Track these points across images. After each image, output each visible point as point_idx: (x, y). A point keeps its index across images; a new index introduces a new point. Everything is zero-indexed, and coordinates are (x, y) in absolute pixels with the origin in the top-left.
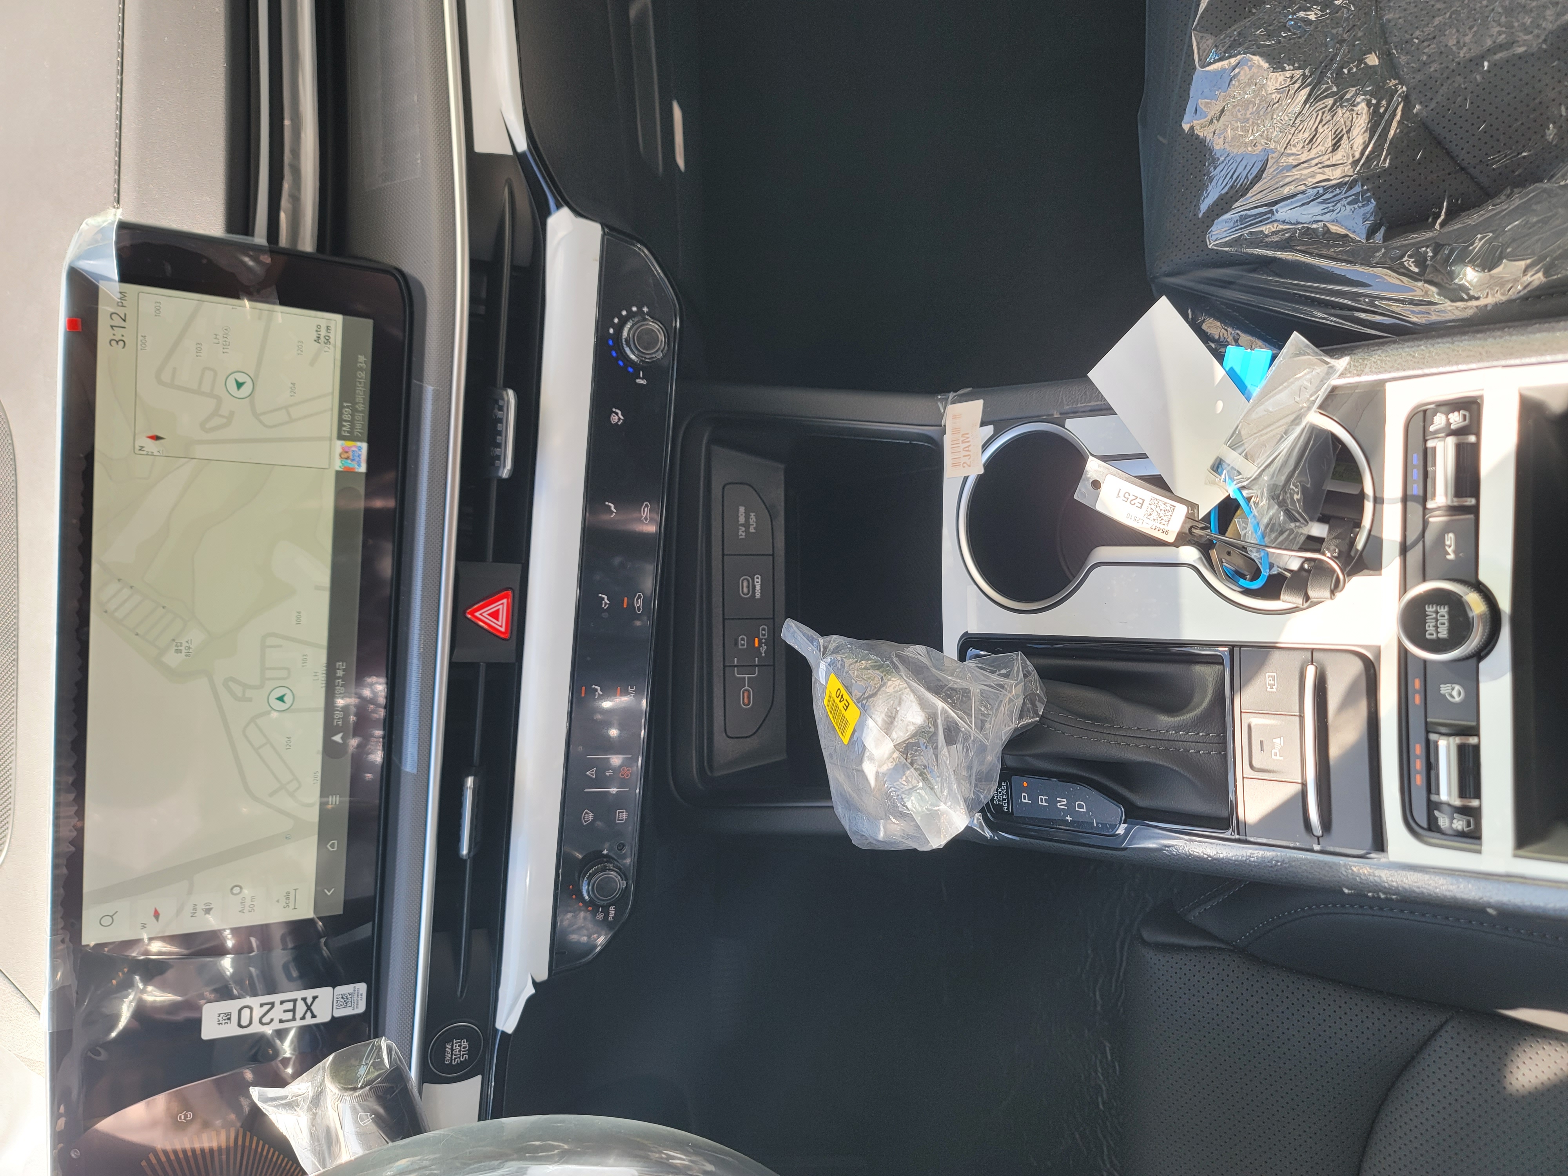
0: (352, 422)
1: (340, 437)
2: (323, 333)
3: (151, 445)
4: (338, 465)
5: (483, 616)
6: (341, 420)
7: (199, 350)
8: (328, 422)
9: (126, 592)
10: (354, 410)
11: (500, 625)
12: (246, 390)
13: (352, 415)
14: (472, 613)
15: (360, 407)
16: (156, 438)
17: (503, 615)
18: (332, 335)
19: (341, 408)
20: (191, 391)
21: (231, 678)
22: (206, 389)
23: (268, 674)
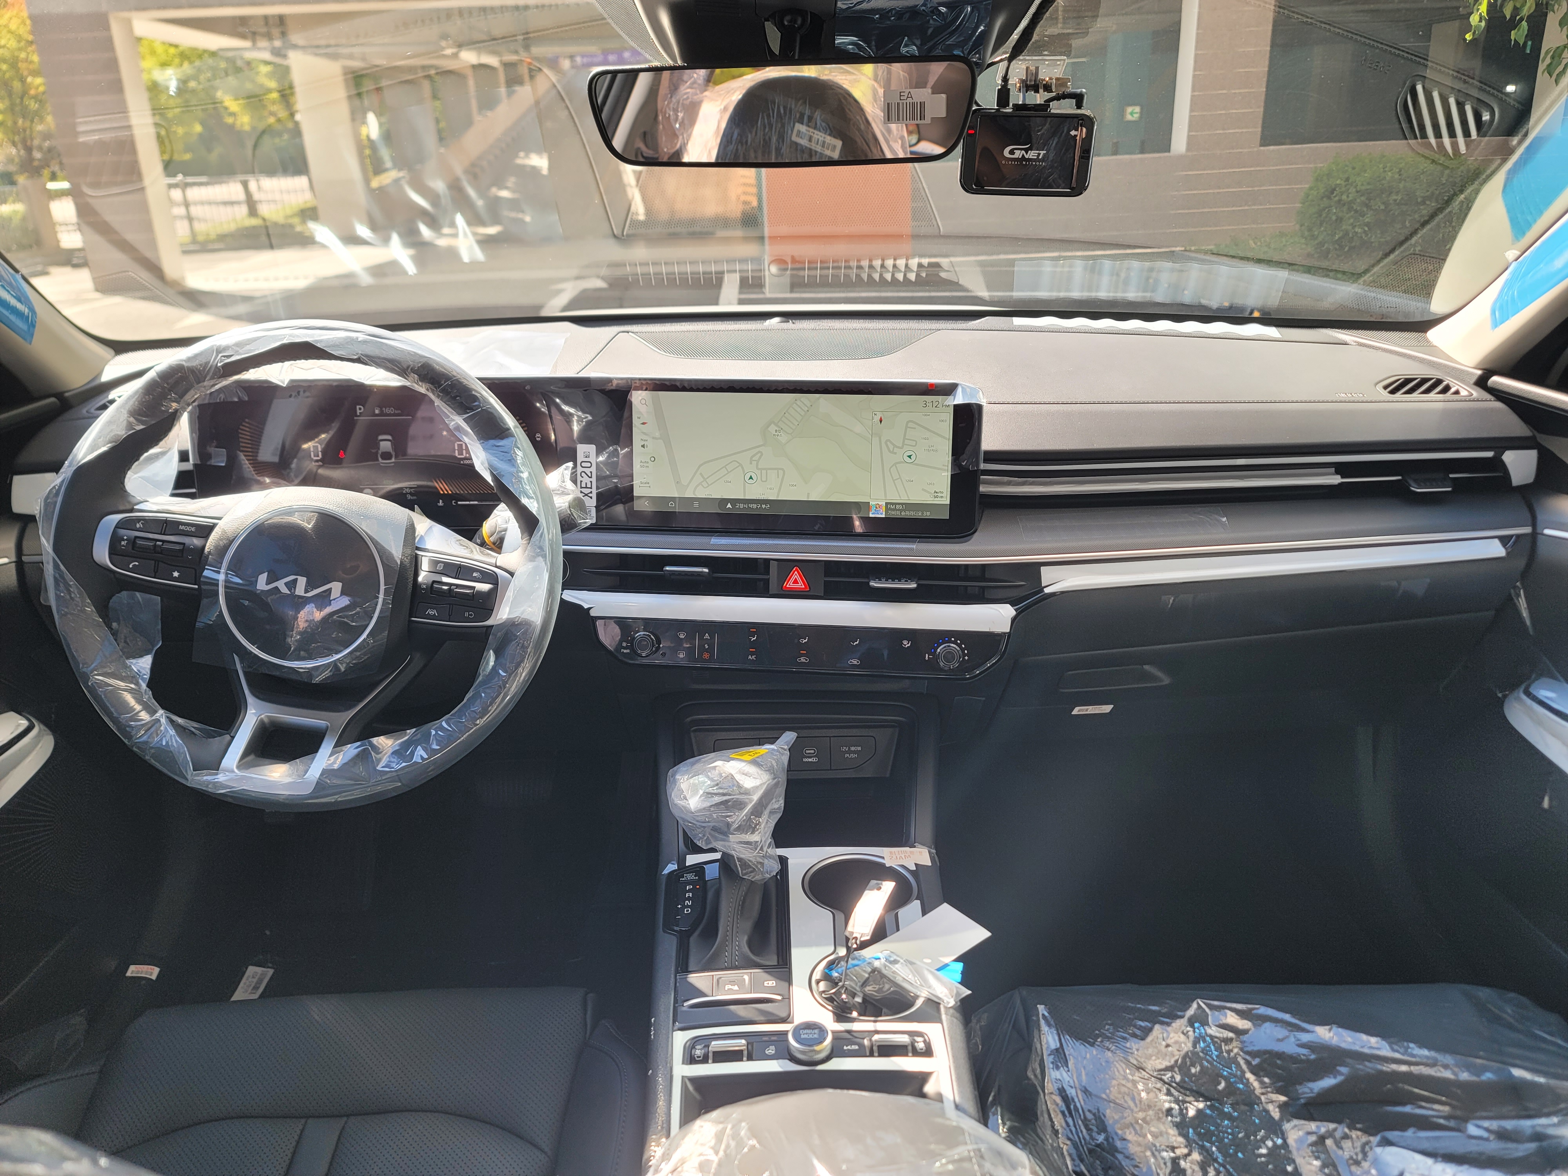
0: (895, 509)
1: (887, 504)
2: (939, 495)
3: (877, 419)
4: (872, 503)
5: (796, 576)
6: (896, 504)
7: (925, 439)
8: (895, 498)
9: (806, 409)
10: (901, 511)
11: (790, 584)
12: (908, 460)
13: (899, 510)
14: (796, 570)
15: (903, 513)
16: (881, 421)
17: (796, 586)
18: (939, 499)
19: (902, 504)
20: (905, 436)
21: (762, 455)
22: (906, 442)
23: (764, 472)
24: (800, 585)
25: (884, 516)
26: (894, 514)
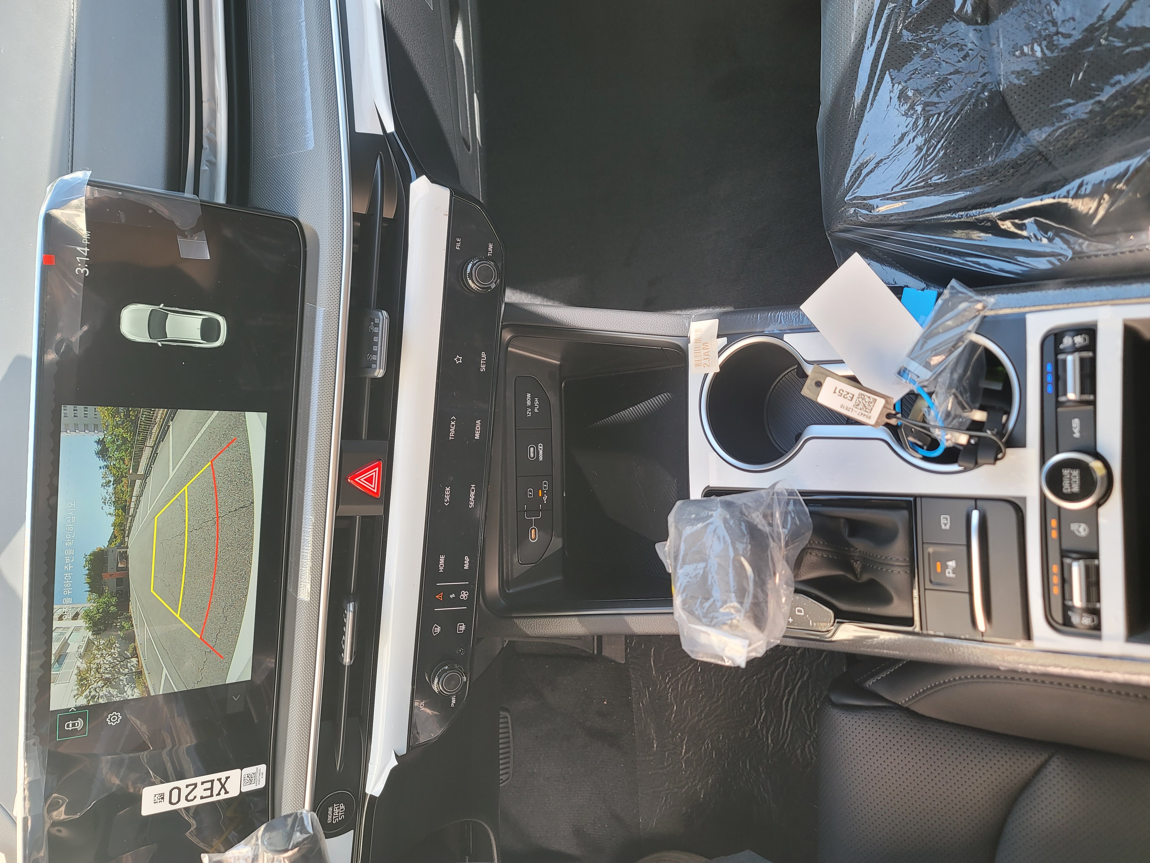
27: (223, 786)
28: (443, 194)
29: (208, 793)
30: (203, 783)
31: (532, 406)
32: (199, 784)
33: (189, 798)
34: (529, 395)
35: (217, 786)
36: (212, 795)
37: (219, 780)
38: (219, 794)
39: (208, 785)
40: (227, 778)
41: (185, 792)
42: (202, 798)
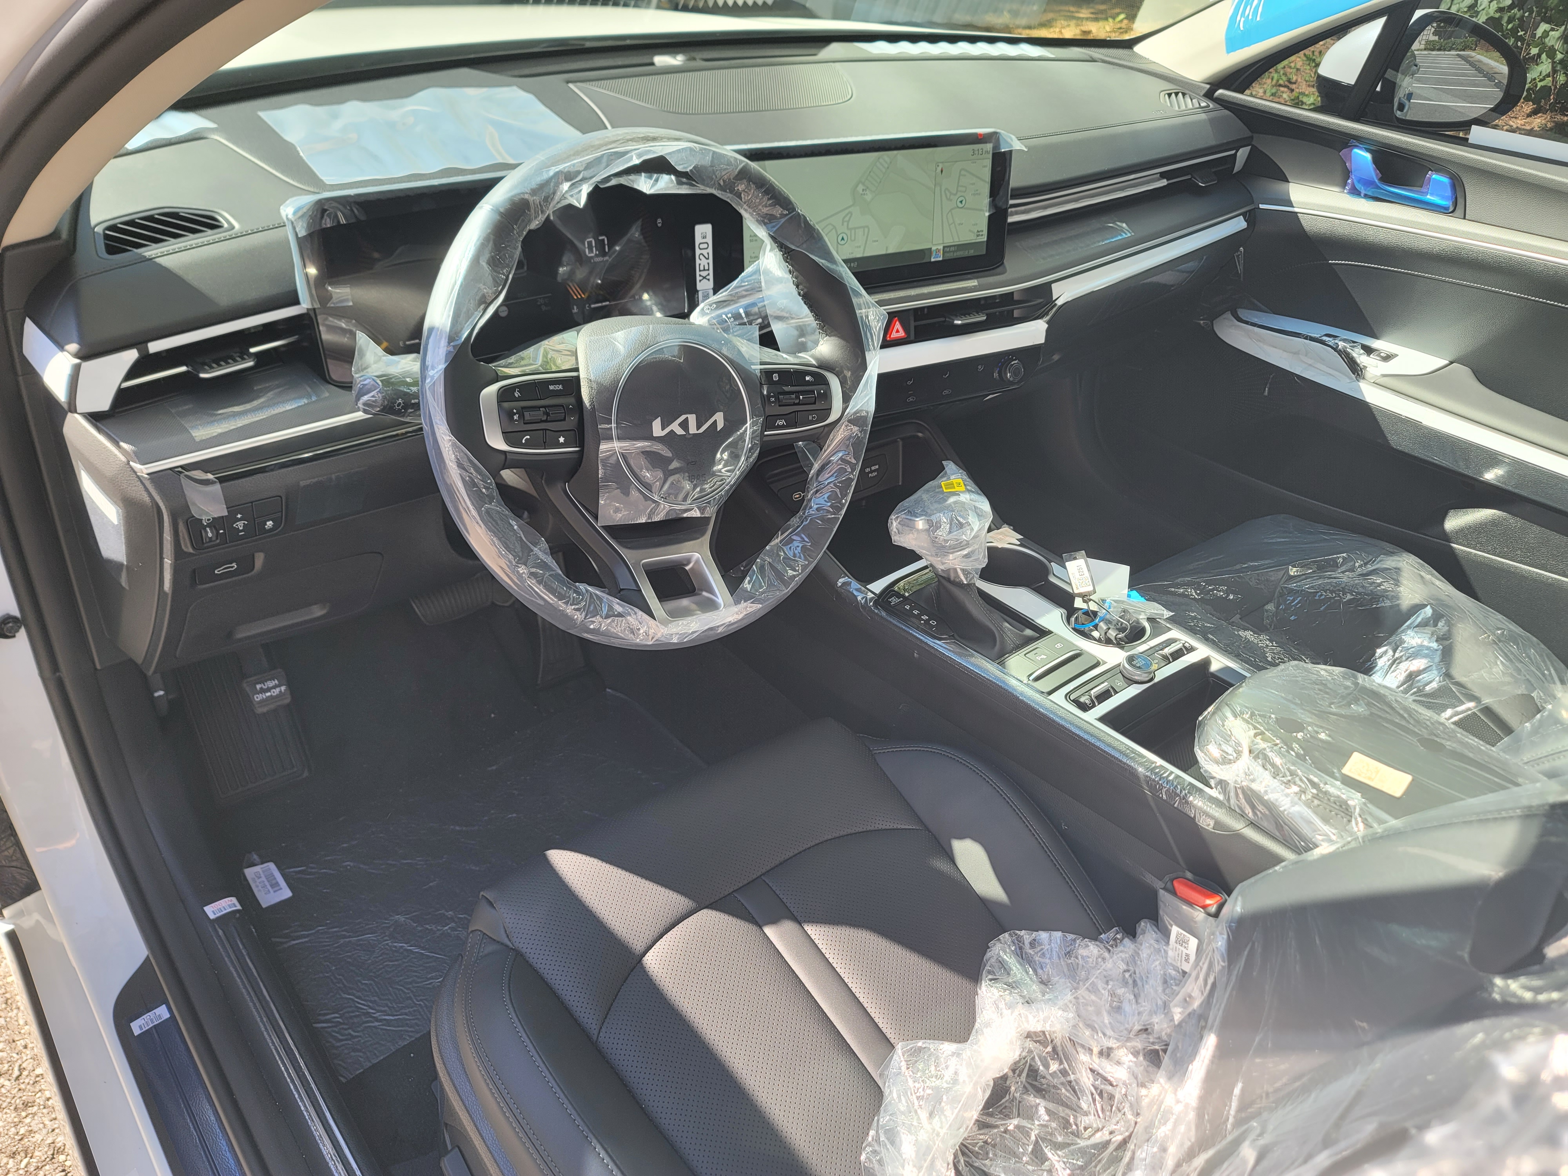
0: (950, 252)
1: (944, 247)
2: (981, 233)
3: (939, 169)
4: (934, 248)
5: (897, 325)
6: (950, 246)
7: (972, 184)
8: (949, 241)
9: (886, 166)
10: (954, 252)
11: (894, 335)
12: (960, 205)
13: (952, 251)
14: (896, 320)
15: (955, 254)
16: (942, 171)
17: (898, 334)
18: (979, 237)
19: (954, 246)
20: (958, 183)
21: (852, 214)
22: (960, 189)
23: (853, 231)
24: (902, 334)
25: (941, 259)
26: (949, 256)
27: (704, 278)
28: (1041, 339)
29: (702, 268)
30: (708, 264)
31: (872, 472)
32: (708, 261)
33: (701, 256)
34: (877, 467)
35: (704, 274)
36: (700, 271)
37: (709, 275)
38: (700, 276)
39: (706, 268)
40: (709, 280)
41: (705, 252)
42: (700, 265)
